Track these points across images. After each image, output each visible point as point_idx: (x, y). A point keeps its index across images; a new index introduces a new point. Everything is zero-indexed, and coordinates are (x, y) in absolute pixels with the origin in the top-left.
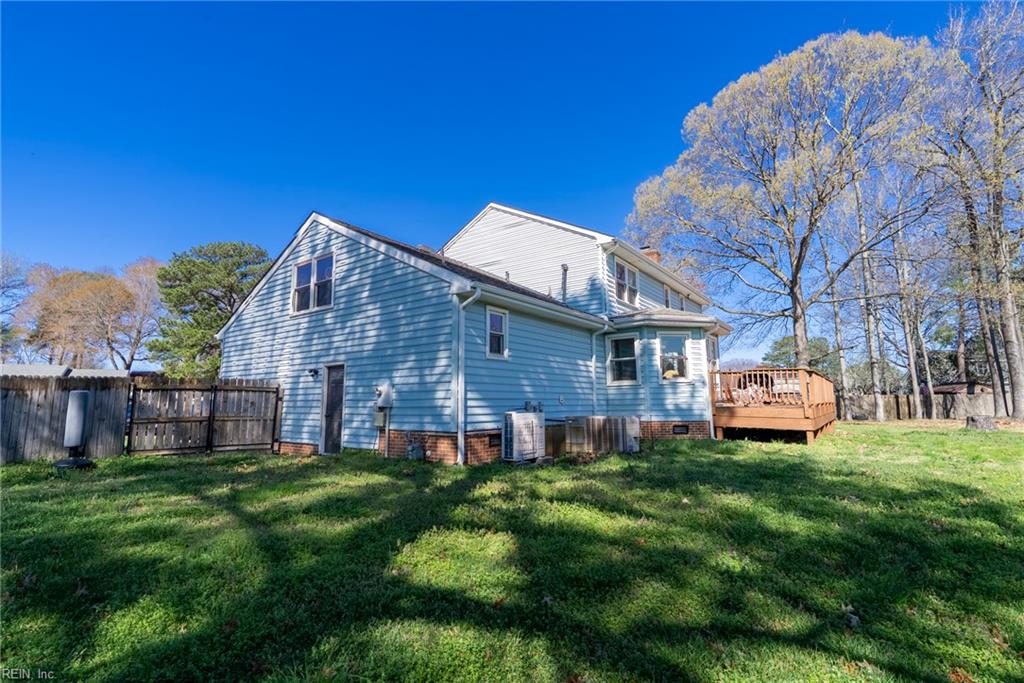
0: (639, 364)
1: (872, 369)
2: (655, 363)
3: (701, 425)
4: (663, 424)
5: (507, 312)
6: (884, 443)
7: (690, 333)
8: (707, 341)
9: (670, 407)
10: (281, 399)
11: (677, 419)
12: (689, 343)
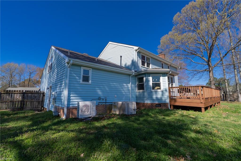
0: (145, 85)
1: (236, 85)
2: (150, 84)
3: (165, 104)
4: (152, 104)
5: (91, 69)
6: (235, 112)
7: (161, 75)
8: (168, 77)
9: (154, 98)
10: (44, 96)
11: (157, 102)
12: (161, 78)
